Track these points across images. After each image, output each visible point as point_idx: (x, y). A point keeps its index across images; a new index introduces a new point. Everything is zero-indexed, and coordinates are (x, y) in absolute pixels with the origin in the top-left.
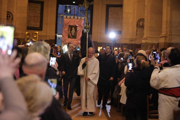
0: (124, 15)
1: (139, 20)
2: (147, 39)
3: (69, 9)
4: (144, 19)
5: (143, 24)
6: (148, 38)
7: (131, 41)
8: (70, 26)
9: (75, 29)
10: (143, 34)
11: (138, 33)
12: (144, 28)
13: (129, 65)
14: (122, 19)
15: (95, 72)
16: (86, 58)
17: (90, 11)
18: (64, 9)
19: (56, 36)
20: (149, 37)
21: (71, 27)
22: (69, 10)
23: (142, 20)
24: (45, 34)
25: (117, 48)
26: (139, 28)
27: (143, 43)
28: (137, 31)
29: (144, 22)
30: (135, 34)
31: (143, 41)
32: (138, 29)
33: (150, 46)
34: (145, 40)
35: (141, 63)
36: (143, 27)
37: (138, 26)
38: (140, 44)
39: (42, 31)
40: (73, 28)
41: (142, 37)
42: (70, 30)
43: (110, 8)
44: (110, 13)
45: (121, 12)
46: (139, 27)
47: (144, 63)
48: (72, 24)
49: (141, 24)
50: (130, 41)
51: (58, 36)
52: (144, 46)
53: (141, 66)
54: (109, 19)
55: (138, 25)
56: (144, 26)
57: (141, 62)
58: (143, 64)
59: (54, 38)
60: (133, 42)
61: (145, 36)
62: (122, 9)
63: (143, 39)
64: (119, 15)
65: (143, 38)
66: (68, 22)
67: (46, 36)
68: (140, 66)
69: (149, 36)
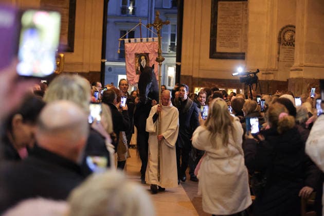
0: (251, 18)
1: (282, 29)
2: (302, 70)
3: (131, 5)
4: (295, 27)
5: (292, 36)
6: (303, 68)
7: (266, 74)
8: (137, 55)
9: (146, 59)
10: (292, 60)
11: (282, 57)
12: (294, 46)
13: (251, 123)
14: (247, 25)
15: (172, 128)
16: (158, 106)
17: (176, 11)
18: (121, 6)
19: (103, 64)
20: (305, 66)
21: (139, 56)
22: (131, 8)
23: (290, 28)
24: (80, 60)
25: (235, 91)
26: (284, 46)
27: (292, 78)
28: (279, 53)
29: (295, 32)
30: (275, 59)
31: (293, 75)
32: (281, 48)
33: (308, 85)
34: (297, 71)
35: (278, 120)
36: (291, 43)
37: (280, 43)
38: (285, 80)
39: (74, 54)
40: (143, 57)
41: (291, 66)
42: (137, 61)
43: (219, 2)
44: (220, 14)
45: (244, 12)
46: (284, 44)
47: (285, 120)
48: (139, 52)
49: (287, 36)
50: (264, 75)
51: (107, 64)
52: (294, 85)
53: (278, 128)
54: (218, 26)
55: (280, 40)
56: (294, 41)
57: (277, 116)
58: (282, 122)
59: (98, 69)
60: (271, 78)
61: (296, 64)
62: (247, 6)
63: (292, 70)
64: (239, 18)
65: (292, 68)
66: (133, 48)
67: (82, 64)
68: (277, 126)
69: (304, 64)
